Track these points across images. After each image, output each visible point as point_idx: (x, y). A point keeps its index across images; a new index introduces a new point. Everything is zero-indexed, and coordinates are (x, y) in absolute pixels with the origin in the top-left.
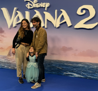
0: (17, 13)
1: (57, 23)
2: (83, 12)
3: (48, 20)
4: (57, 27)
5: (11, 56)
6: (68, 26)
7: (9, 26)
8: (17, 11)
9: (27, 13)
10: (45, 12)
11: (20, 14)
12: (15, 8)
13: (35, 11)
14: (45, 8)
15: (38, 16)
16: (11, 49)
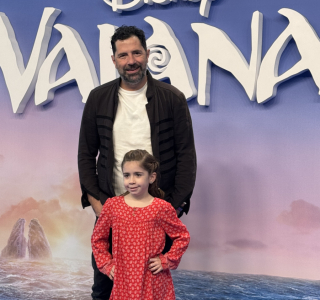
0: (55, 36)
1: (259, 77)
3: (212, 65)
4: (260, 101)
5: (20, 255)
7: (16, 99)
8: (58, 27)
11: (70, 40)
12: (48, 12)
13: (149, 20)
14: (197, 3)
15: (163, 47)
16: (21, 222)
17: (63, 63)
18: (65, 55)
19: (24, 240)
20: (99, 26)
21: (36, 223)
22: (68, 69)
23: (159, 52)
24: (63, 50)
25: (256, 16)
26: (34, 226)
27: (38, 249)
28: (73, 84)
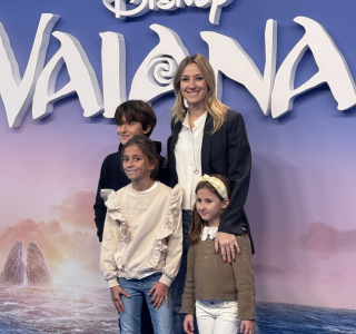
0: (54, 45)
1: (274, 91)
3: (222, 77)
4: (274, 116)
5: (19, 281)
6: (342, 107)
7: (12, 116)
8: (57, 34)
9: (111, 43)
10: (206, 35)
11: (70, 48)
12: (46, 18)
13: (155, 27)
14: (207, 10)
15: (170, 57)
16: (19, 245)
17: (62, 73)
18: (64, 65)
19: (22, 264)
20: (101, 34)
21: (35, 246)
22: (68, 80)
23: (166, 62)
24: (62, 59)
25: (270, 25)
26: (33, 249)
27: (37, 274)
28: (73, 96)
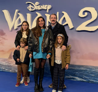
0: (18, 16)
2: (85, 14)
3: (49, 22)
5: (12, 59)
7: (10, 28)
8: (19, 14)
10: (46, 15)
12: (17, 11)
16: (12, 52)
18: (20, 20)
20: (27, 14)
25: (58, 13)
